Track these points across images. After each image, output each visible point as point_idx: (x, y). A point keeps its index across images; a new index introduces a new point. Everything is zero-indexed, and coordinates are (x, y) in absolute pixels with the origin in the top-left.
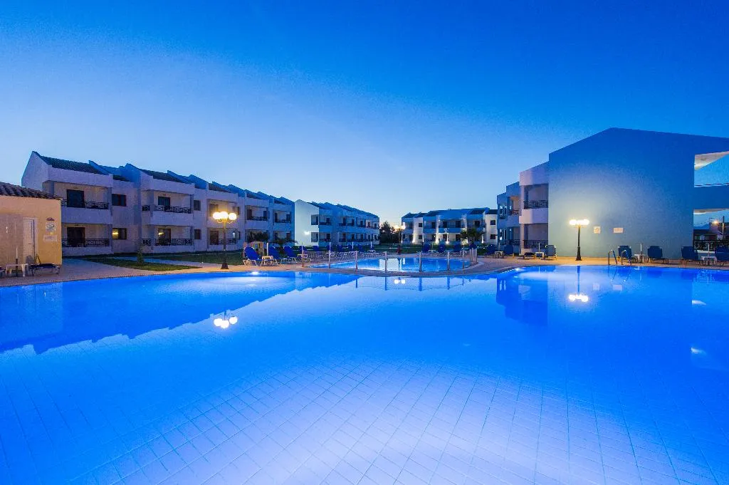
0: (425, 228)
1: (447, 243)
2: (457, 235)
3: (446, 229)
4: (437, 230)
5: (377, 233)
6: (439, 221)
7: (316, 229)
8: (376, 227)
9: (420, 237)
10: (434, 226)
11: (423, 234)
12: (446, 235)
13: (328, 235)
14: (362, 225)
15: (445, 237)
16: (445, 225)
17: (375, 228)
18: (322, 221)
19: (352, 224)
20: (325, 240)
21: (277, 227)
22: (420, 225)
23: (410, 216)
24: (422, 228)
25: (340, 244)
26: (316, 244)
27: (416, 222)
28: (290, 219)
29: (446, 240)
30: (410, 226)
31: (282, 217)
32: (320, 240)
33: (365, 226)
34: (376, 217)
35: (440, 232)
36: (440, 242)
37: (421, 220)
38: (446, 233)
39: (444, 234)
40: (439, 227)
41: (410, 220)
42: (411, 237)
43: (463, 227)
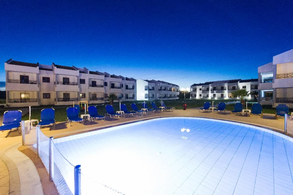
0: (203, 91)
2: (221, 94)
3: (215, 91)
4: (210, 91)
5: (178, 93)
6: (211, 88)
7: (147, 92)
9: (200, 95)
10: (208, 89)
11: (202, 94)
13: (153, 95)
15: (214, 95)
16: (214, 89)
17: (177, 91)
18: (150, 88)
19: (165, 90)
20: (152, 97)
21: (127, 91)
23: (195, 85)
24: (201, 91)
25: (159, 99)
27: (198, 88)
29: (215, 97)
30: (195, 90)
31: (130, 86)
32: (149, 97)
33: (171, 91)
34: (177, 86)
35: (212, 93)
36: (212, 98)
37: (201, 87)
38: (215, 93)
39: (214, 93)
40: (211, 90)
41: (194, 87)
42: (195, 96)
43: (225, 90)
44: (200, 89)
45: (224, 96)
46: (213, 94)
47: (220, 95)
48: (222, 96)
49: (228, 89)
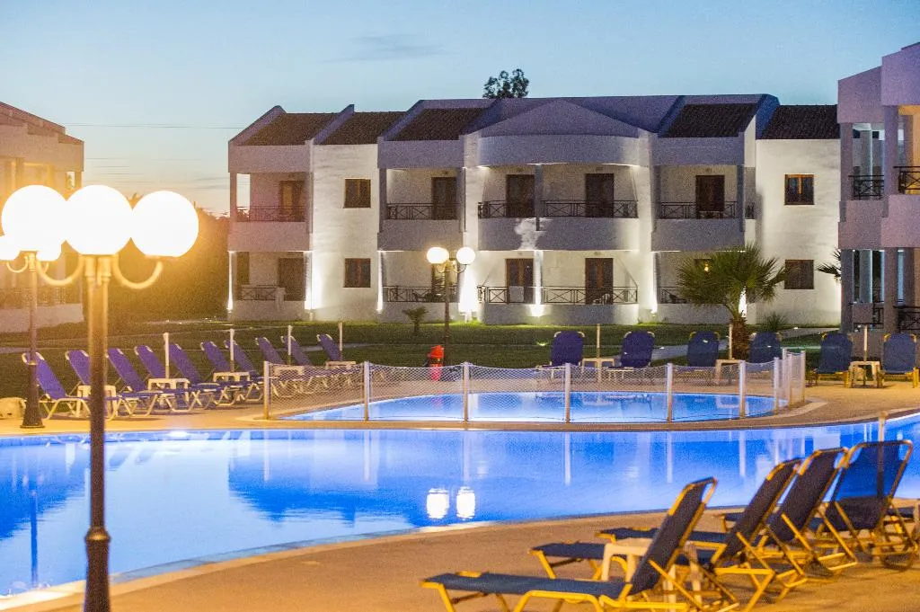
0: (388, 212)
1: (537, 311)
2: (590, 263)
3: (525, 227)
4: (472, 224)
6: (479, 178)
9: (356, 273)
10: (446, 200)
11: (377, 256)
12: (529, 263)
15: (520, 274)
22: (356, 194)
24: (370, 217)
29: (529, 297)
30: (288, 200)
35: (493, 241)
36: (489, 307)
37: (364, 160)
38: (528, 250)
39: (513, 254)
40: (485, 211)
41: (281, 157)
42: (292, 274)
43: (630, 211)
44: (350, 184)
45: (618, 281)
46: (499, 258)
47: (579, 279)
48: (600, 279)
49: (662, 211)
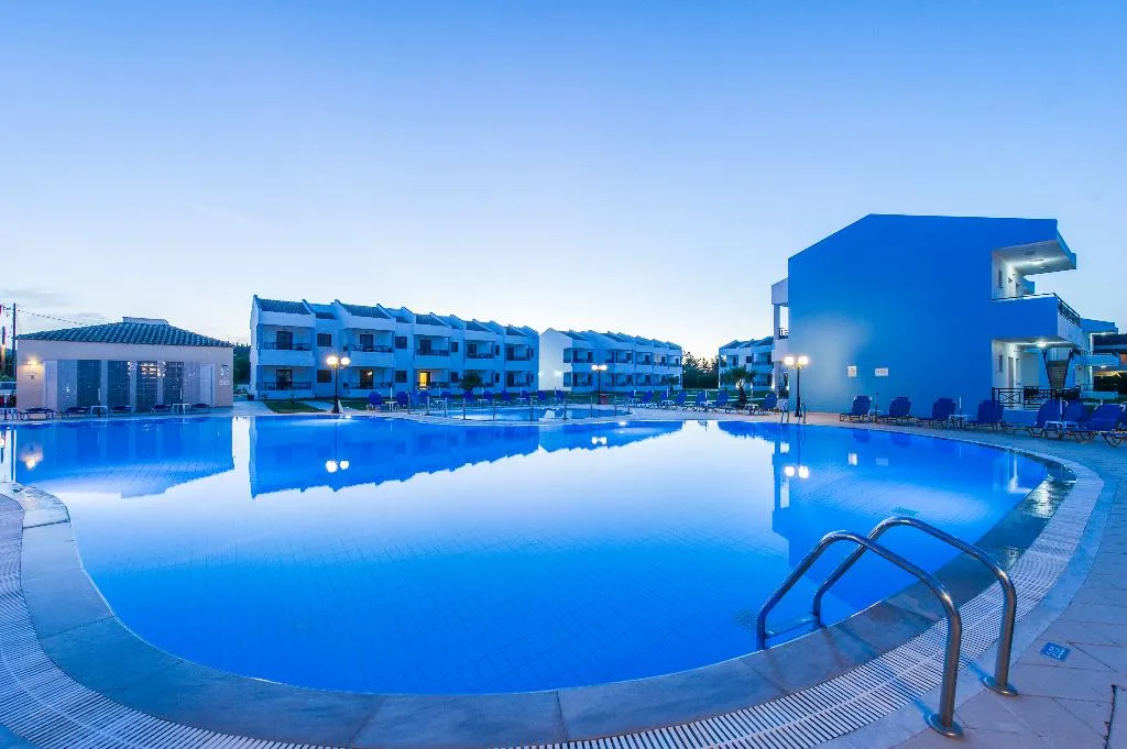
8: (677, 364)
14: (648, 361)
26: (569, 389)
28: (532, 354)
